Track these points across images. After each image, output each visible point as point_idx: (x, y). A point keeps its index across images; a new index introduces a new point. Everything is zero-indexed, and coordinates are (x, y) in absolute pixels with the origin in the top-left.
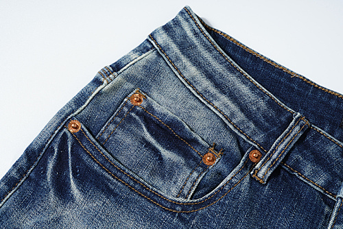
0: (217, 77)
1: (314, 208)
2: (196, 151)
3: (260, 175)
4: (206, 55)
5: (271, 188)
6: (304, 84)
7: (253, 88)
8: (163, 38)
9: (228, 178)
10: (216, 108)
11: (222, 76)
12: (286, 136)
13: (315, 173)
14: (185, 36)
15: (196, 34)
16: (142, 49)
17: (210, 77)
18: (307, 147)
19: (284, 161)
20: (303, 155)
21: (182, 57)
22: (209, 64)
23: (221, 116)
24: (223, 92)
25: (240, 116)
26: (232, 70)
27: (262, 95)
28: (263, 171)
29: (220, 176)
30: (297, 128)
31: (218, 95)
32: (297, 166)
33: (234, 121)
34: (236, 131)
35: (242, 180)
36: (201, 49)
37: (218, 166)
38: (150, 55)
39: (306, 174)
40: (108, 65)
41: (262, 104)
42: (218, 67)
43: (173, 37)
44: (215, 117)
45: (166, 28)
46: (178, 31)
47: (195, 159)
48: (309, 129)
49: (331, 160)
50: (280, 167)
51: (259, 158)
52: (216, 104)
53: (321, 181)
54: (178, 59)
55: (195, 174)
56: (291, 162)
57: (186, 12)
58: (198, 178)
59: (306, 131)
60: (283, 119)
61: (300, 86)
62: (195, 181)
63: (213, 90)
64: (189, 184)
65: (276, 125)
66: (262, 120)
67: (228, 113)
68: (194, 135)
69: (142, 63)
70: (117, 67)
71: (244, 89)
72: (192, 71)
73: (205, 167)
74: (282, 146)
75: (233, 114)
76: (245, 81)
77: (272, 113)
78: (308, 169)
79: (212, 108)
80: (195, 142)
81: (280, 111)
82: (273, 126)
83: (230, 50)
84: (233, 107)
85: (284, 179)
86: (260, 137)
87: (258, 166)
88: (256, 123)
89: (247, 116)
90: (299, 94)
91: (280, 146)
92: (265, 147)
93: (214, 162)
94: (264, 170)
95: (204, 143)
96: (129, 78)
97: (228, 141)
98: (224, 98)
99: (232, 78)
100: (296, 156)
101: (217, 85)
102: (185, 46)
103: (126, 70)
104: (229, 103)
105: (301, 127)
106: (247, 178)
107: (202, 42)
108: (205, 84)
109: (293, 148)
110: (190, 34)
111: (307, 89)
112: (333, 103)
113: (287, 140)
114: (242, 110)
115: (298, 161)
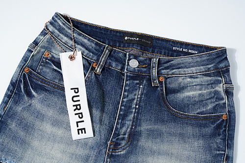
3: (98, 71)
5: (103, 75)
6: (106, 30)
7: (89, 40)
8: (51, 28)
12: (103, 56)
13: (117, 65)
14: (60, 26)
16: (44, 33)
18: (112, 57)
19: (105, 64)
20: (111, 60)
21: (60, 34)
24: (78, 44)
25: (86, 52)
26: (80, 35)
27: (93, 41)
30: (107, 51)
31: (77, 46)
32: (110, 65)
33: (85, 54)
35: (92, 74)
36: (66, 29)
38: (48, 36)
39: (114, 66)
40: (31, 43)
41: (93, 45)
43: (55, 27)
45: (51, 23)
46: (56, 24)
48: (112, 50)
49: (122, 59)
50: (104, 67)
51: (96, 65)
53: (120, 68)
54: (59, 35)
56: (108, 64)
57: (57, 15)
60: (102, 49)
66: (95, 51)
69: (46, 40)
70: (36, 43)
71: (86, 41)
72: (65, 39)
76: (85, 38)
77: (98, 48)
78: (114, 64)
81: (100, 46)
82: (99, 52)
84: (83, 49)
85: (107, 70)
86: (95, 58)
87: (96, 69)
88: (93, 53)
89: (89, 51)
91: (103, 59)
92: (98, 60)
94: (99, 69)
96: (42, 47)
97: (84, 62)
98: (79, 47)
99: (80, 38)
100: (108, 61)
102: (61, 30)
103: (40, 44)
104: (81, 48)
105: (109, 50)
106: (94, 74)
107: (67, 27)
109: (107, 59)
110: (61, 24)
111: (108, 31)
114: (87, 49)
115: (110, 63)
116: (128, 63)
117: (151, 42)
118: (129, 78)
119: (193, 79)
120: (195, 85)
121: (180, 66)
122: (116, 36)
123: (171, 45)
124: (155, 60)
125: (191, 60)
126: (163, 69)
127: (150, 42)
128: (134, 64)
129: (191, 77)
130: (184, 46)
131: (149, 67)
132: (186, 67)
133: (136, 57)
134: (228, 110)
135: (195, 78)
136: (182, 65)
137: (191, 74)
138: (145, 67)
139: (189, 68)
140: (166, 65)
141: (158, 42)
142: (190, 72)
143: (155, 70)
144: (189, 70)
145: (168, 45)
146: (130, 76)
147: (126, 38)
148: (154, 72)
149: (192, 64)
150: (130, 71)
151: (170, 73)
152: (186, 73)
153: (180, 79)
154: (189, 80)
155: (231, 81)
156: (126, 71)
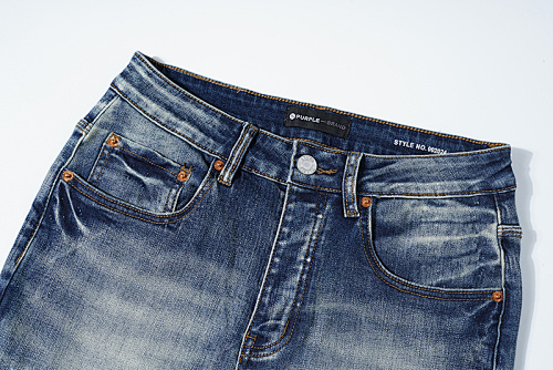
0: (175, 107)
2: (170, 173)
3: (225, 179)
4: (163, 91)
5: (236, 187)
6: (249, 95)
7: (207, 110)
8: (123, 85)
9: (200, 187)
10: (180, 134)
11: (179, 106)
12: (239, 144)
13: (268, 167)
14: (141, 79)
15: (149, 75)
16: (108, 98)
17: (169, 108)
18: (259, 148)
19: (242, 163)
20: (256, 156)
21: (142, 97)
22: (166, 98)
23: (184, 139)
24: (183, 119)
25: (201, 136)
26: (186, 98)
27: (214, 114)
28: (227, 176)
29: (194, 187)
30: (247, 135)
31: (179, 122)
32: (253, 166)
33: (196, 141)
34: (200, 149)
35: (211, 187)
36: (156, 86)
37: (191, 181)
38: (116, 102)
39: (261, 170)
40: (82, 118)
41: (216, 121)
42: (174, 99)
43: (131, 82)
44: (180, 141)
45: (124, 75)
46: (134, 75)
47: (172, 179)
48: (258, 133)
49: (279, 155)
50: (239, 170)
51: (222, 166)
52: (179, 130)
53: (274, 173)
54: (139, 100)
55: (174, 191)
56: (248, 163)
57: (137, 57)
58: (177, 193)
59: (255, 136)
60: (236, 130)
61: (245, 99)
62: (175, 196)
63: (174, 119)
64: (171, 200)
65: (231, 137)
66: (219, 135)
67: (190, 136)
68: (167, 160)
69: (111, 110)
70: (90, 118)
71: (199, 113)
72: (153, 107)
73: (181, 184)
74: (238, 152)
75: (194, 136)
76: (198, 105)
77: (225, 127)
78: (262, 166)
79: (176, 134)
80: (168, 165)
81: (232, 124)
82: (228, 138)
83: (182, 81)
84: (193, 129)
85: (245, 178)
86: (220, 149)
87: (222, 173)
88: (214, 138)
89: (206, 134)
90: (246, 105)
91: (237, 153)
92: (226, 154)
93: (187, 178)
94: (227, 174)
95: (175, 164)
96: (103, 126)
97: (194, 158)
98: (185, 124)
99: (187, 105)
100: (250, 158)
101: (176, 115)
102: (143, 88)
103: (99, 119)
104: (189, 127)
105: (250, 133)
106: (215, 185)
107: (156, 81)
108: (167, 115)
109: (247, 152)
110: (145, 76)
111: (252, 100)
113: (241, 147)
114: (201, 131)
115: (253, 161)
116: (295, 163)
117: (347, 127)
118: (294, 197)
119: (433, 207)
120: (437, 222)
121: (409, 175)
122: (271, 110)
123: (391, 135)
124: (354, 160)
125: (432, 165)
126: (370, 181)
127: (344, 128)
128: (307, 165)
129: (430, 203)
130: (418, 139)
131: (339, 174)
132: (421, 179)
133: (312, 152)
134: (506, 282)
135: (437, 205)
136: (413, 174)
137: (431, 195)
138: (332, 175)
139: (429, 181)
140: (378, 172)
141: (361, 126)
142: (429, 191)
143: (352, 181)
144: (428, 187)
145: (382, 135)
146: (297, 192)
147: (292, 116)
148: (351, 186)
149: (435, 174)
150: (299, 182)
151: (386, 189)
152: (421, 192)
153: (407, 206)
154: (425, 208)
155: (516, 218)
156: (289, 180)
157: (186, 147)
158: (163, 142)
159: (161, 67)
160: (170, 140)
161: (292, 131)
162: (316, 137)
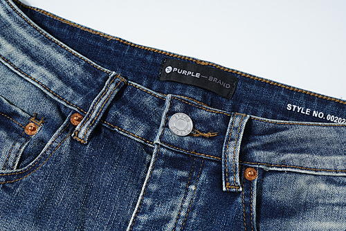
0: (33, 50)
1: (135, 159)
2: (17, 123)
3: (81, 135)
4: (21, 31)
5: (92, 146)
6: (121, 44)
7: (69, 55)
9: (49, 144)
10: (34, 80)
11: (38, 49)
12: (103, 95)
13: (134, 126)
15: (9, 13)
17: (26, 51)
18: (125, 102)
19: (104, 118)
20: (122, 111)
22: (24, 40)
23: (39, 86)
24: (40, 64)
25: (58, 84)
26: (47, 41)
27: (78, 60)
28: (83, 131)
29: (43, 142)
30: (113, 86)
31: (35, 67)
32: (116, 123)
33: (53, 89)
34: (56, 99)
35: (62, 142)
36: (15, 26)
37: (39, 134)
39: (125, 128)
41: (78, 69)
42: (33, 41)
44: (33, 89)
47: (17, 131)
48: (126, 85)
49: (149, 111)
50: (99, 125)
51: (79, 120)
52: (33, 75)
53: (140, 132)
55: (18, 145)
56: (110, 119)
58: (20, 148)
59: (122, 88)
60: (100, 80)
61: (116, 47)
62: (18, 152)
63: (29, 63)
64: (13, 156)
65: (94, 87)
66: (80, 84)
67: (45, 83)
68: (14, 108)
71: (60, 58)
72: (8, 48)
73: (28, 138)
74: (99, 105)
75: (51, 83)
76: (60, 50)
77: (89, 76)
78: (126, 122)
79: (30, 80)
80: (15, 114)
81: (97, 73)
82: (90, 88)
83: (47, 24)
84: (50, 76)
85: (106, 136)
86: (79, 101)
87: (78, 128)
88: (74, 88)
89: (65, 83)
90: (117, 55)
92: (84, 108)
93: (35, 130)
95: (23, 114)
97: (48, 109)
98: (41, 70)
99: (47, 49)
100: (114, 112)
101: (34, 58)
104: (47, 73)
105: (116, 84)
106: (68, 140)
107: (16, 20)
108: (22, 58)
109: (110, 106)
110: (3, 14)
111: (124, 49)
112: (149, 58)
113: (103, 99)
114: (60, 78)
115: (117, 117)
116: (167, 121)
117: (232, 85)
118: (162, 162)
119: (333, 186)
120: (338, 204)
121: (303, 146)
122: (144, 61)
123: (283, 98)
124: (239, 122)
125: (333, 135)
126: (257, 148)
127: (228, 86)
128: (181, 125)
129: (329, 180)
130: (315, 104)
131: (220, 138)
132: (318, 151)
133: (188, 110)
135: (339, 184)
136: (309, 145)
137: (330, 170)
138: (210, 138)
139: (328, 153)
140: (266, 139)
141: (249, 86)
142: (328, 166)
143: (235, 147)
144: (327, 161)
145: (273, 98)
146: (166, 156)
147: (168, 70)
148: (233, 153)
149: (335, 147)
150: (169, 144)
151: (276, 160)
152: (319, 166)
153: (301, 182)
154: (323, 186)
156: (157, 141)
157: (39, 96)
158: (13, 88)
159: (26, 9)
160: (22, 86)
161: (167, 86)
162: (195, 93)
